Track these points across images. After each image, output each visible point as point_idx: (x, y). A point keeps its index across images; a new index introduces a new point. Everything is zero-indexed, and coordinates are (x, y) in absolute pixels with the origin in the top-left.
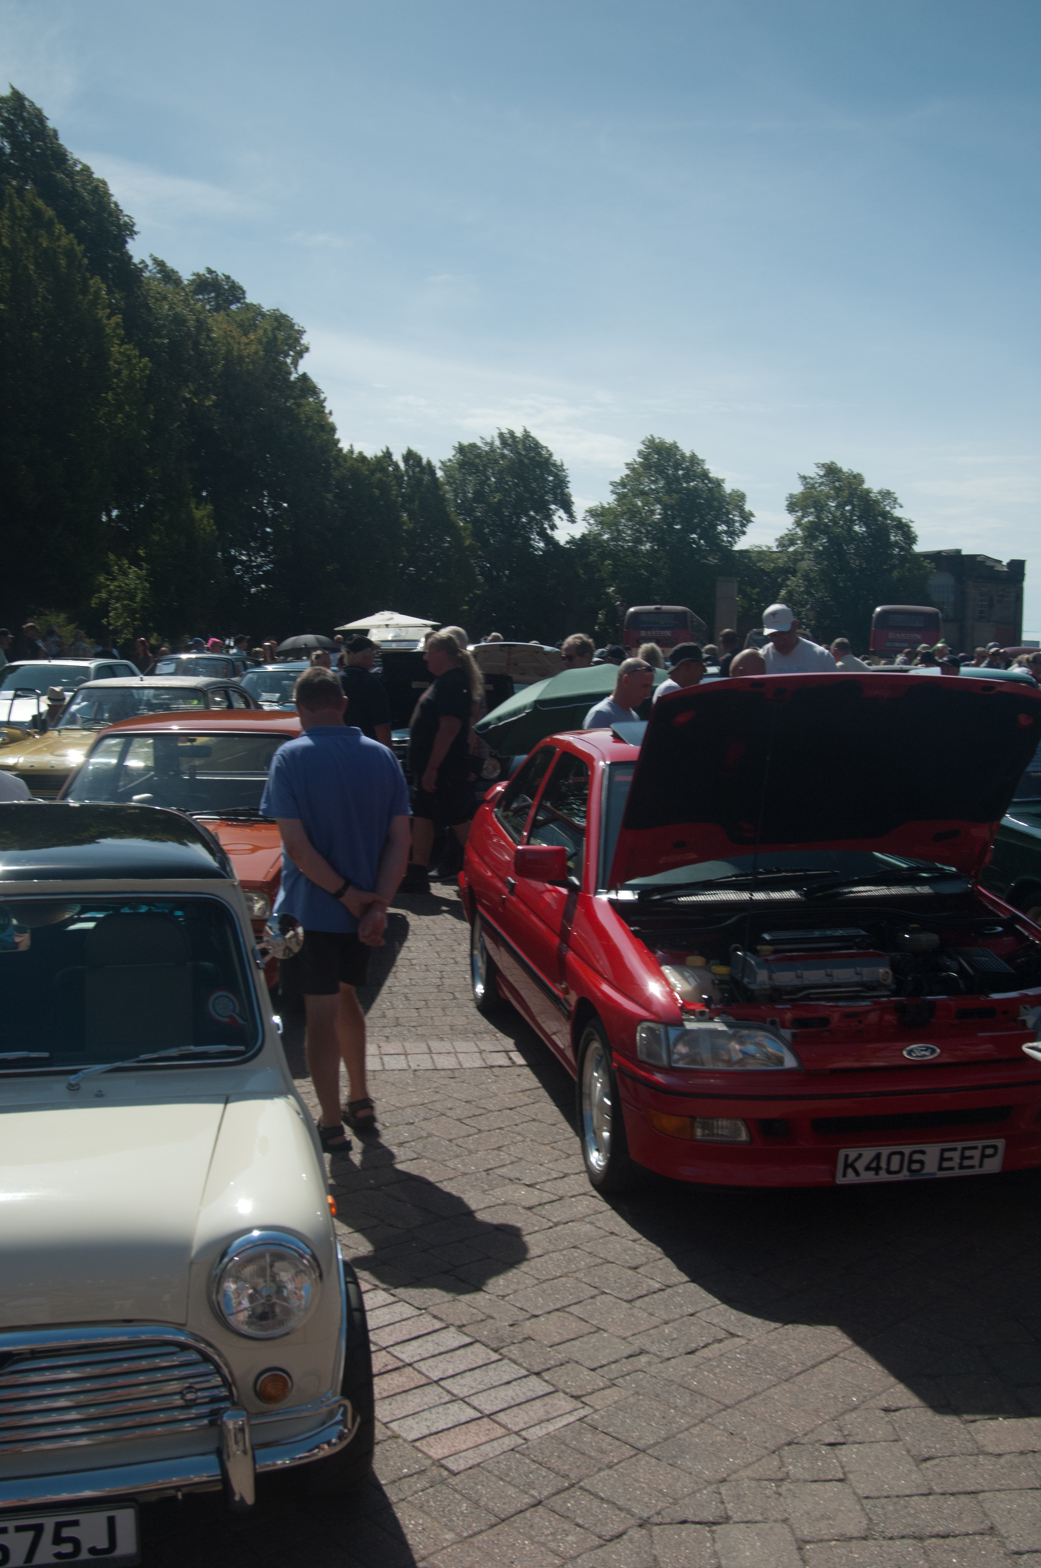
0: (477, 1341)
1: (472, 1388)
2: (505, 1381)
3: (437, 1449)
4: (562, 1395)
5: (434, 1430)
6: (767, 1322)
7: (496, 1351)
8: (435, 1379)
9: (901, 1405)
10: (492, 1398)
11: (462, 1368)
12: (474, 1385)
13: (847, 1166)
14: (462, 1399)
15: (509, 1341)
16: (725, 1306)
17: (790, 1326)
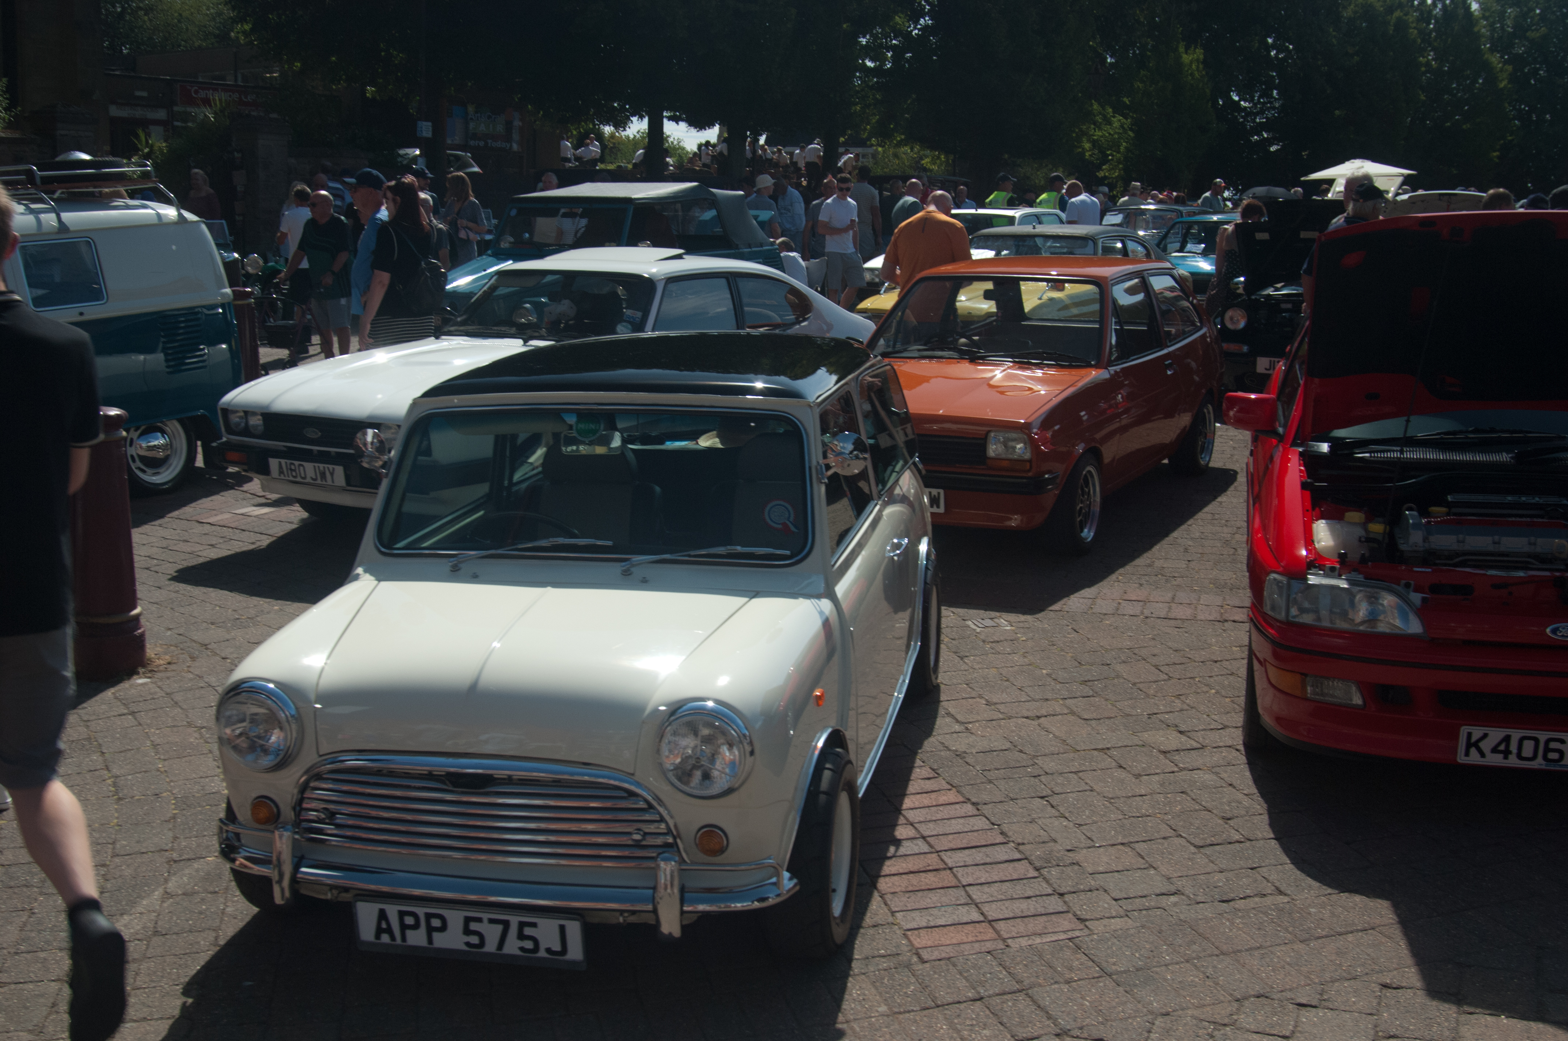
0: (1026, 859)
1: (992, 896)
2: (1026, 895)
3: (921, 940)
4: (1070, 915)
5: (932, 924)
6: (1324, 887)
7: (1037, 869)
8: (964, 884)
9: (1404, 984)
10: (1003, 908)
11: (996, 878)
12: (995, 894)
13: (1469, 745)
14: (976, 905)
15: (1055, 863)
16: (1292, 866)
17: (1346, 894)
